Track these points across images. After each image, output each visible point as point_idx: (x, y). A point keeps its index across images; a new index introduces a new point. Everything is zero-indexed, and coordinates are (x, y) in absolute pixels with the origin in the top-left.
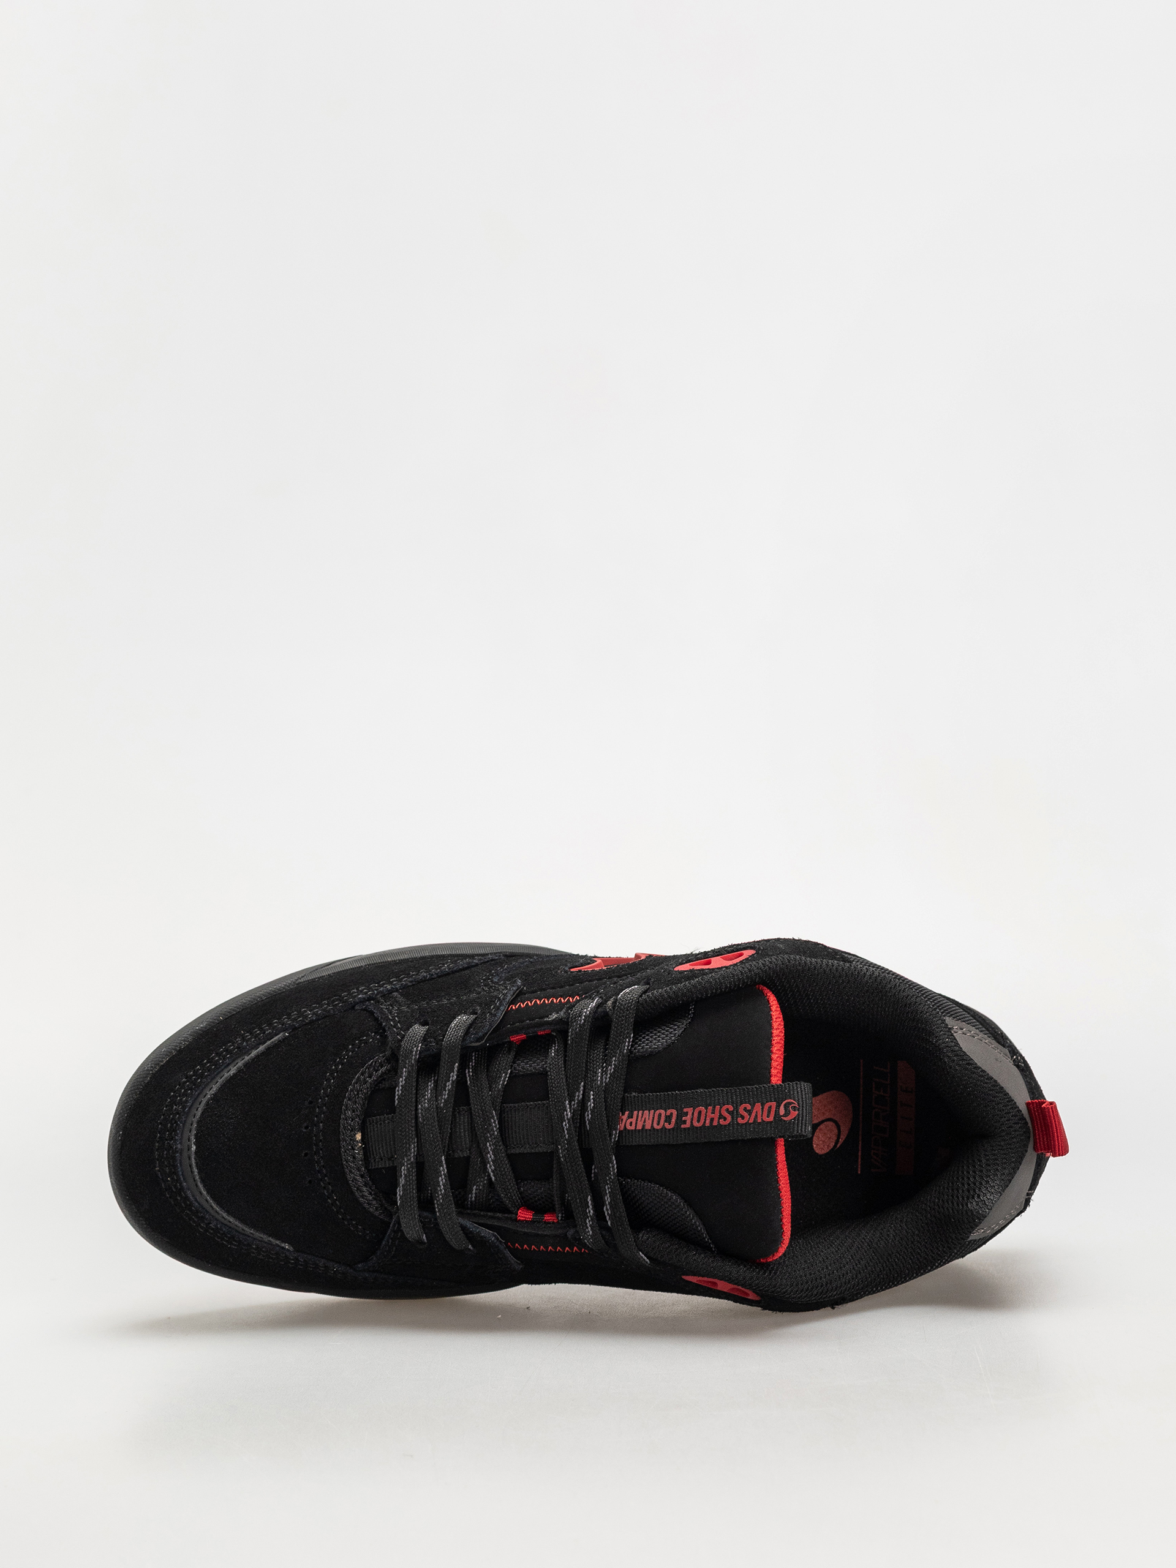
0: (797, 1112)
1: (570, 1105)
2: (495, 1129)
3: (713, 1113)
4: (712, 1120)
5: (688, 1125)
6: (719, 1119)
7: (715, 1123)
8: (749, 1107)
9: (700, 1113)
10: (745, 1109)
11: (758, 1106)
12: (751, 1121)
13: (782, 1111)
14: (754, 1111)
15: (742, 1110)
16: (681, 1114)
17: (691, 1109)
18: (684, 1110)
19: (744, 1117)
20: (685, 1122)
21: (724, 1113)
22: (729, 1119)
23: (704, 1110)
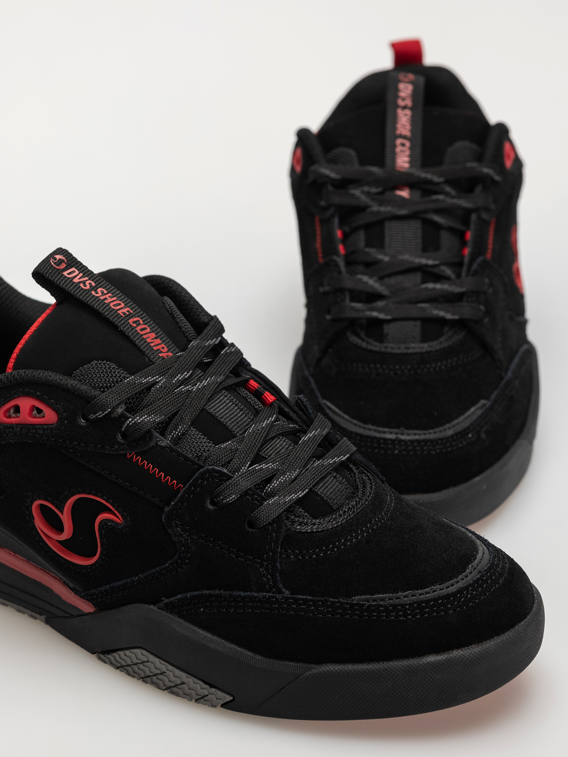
0: (56, 257)
1: (194, 388)
2: (253, 427)
3: (106, 299)
5: (128, 309)
8: (82, 285)
9: (114, 306)
10: (85, 286)
11: (76, 280)
12: (87, 278)
13: (63, 266)
15: (88, 287)
16: (126, 317)
17: (119, 312)
18: (123, 315)
19: (90, 283)
20: (128, 311)
21: (100, 294)
22: (99, 290)
23: (111, 305)
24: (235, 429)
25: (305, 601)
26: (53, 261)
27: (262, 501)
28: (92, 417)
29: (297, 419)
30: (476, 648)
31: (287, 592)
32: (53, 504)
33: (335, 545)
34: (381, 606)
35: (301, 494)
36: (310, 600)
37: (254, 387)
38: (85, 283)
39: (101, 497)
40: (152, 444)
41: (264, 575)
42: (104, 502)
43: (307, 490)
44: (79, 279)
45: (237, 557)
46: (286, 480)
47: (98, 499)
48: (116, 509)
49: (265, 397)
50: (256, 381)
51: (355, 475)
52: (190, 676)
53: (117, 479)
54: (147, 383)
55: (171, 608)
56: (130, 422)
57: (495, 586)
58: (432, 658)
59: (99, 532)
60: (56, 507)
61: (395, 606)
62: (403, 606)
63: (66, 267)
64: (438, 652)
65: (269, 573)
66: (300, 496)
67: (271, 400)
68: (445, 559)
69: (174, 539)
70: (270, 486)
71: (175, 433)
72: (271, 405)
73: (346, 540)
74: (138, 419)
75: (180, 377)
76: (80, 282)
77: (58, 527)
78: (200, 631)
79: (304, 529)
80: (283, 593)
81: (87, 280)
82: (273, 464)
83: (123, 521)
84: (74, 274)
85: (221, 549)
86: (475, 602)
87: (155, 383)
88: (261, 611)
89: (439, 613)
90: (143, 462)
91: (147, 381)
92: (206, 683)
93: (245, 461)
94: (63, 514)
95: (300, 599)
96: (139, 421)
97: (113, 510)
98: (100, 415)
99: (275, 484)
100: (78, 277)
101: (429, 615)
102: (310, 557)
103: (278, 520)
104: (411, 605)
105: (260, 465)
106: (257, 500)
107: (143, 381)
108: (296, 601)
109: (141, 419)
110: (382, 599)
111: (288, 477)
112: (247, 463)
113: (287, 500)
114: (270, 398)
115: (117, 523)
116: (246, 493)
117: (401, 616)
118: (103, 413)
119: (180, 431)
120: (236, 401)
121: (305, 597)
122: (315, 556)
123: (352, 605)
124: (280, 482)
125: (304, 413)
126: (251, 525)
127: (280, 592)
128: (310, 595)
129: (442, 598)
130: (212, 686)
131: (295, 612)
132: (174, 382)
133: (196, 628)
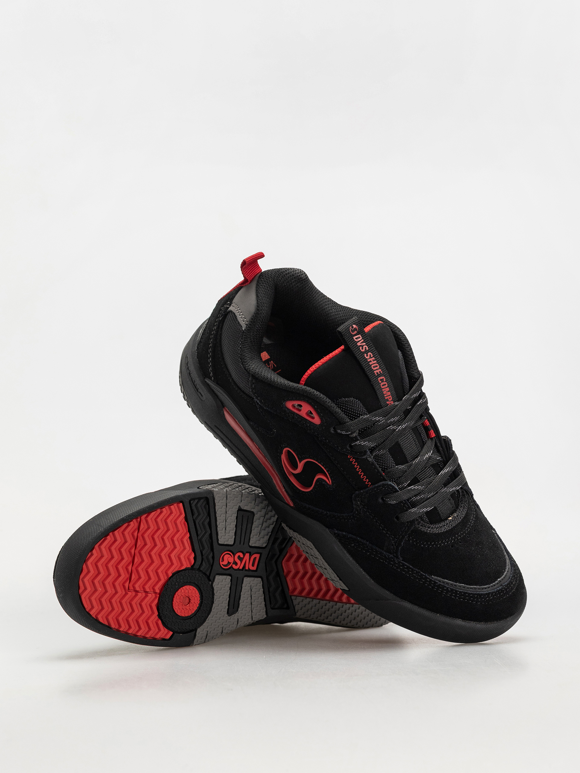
0: (354, 325)
1: (397, 429)
2: (418, 459)
3: (371, 361)
4: (374, 361)
5: (380, 370)
6: (372, 358)
7: (374, 358)
8: (361, 348)
9: (374, 367)
10: (362, 349)
11: (359, 344)
12: (365, 344)
13: (356, 332)
14: (361, 344)
15: (364, 350)
16: (378, 375)
17: (375, 371)
18: (376, 375)
19: (365, 348)
20: (380, 372)
21: (369, 357)
22: (369, 353)
23: (372, 366)
24: (409, 457)
25: (408, 568)
26: (351, 329)
27: (408, 508)
28: (339, 431)
29: (442, 452)
30: (483, 625)
31: (401, 559)
32: (296, 455)
33: (435, 543)
34: (445, 587)
35: (429, 509)
36: (411, 568)
37: (426, 425)
38: (363, 346)
39: (325, 468)
40: (365, 457)
41: (393, 545)
42: (326, 471)
43: (433, 507)
44: (361, 343)
45: (383, 530)
46: (424, 497)
47: (323, 468)
48: (330, 477)
49: (430, 432)
50: (428, 420)
51: (460, 496)
52: (331, 569)
53: (338, 464)
54: (375, 421)
55: (337, 536)
56: (358, 443)
57: (507, 596)
58: (459, 622)
59: (316, 482)
60: (299, 458)
61: (452, 590)
62: (456, 591)
63: (357, 333)
64: (464, 618)
65: (396, 545)
66: (428, 510)
67: (433, 436)
68: (488, 571)
69: (354, 506)
70: (415, 498)
71: (378, 453)
72: (432, 439)
73: (442, 542)
74: (363, 443)
75: (392, 420)
76: (361, 346)
77: (295, 467)
78: (348, 555)
79: (423, 529)
80: (399, 559)
81: (365, 345)
82: (421, 487)
83: (331, 484)
84: (359, 339)
85: (376, 521)
86: (493, 602)
87: (379, 421)
88: (383, 561)
89: (473, 602)
90: (355, 463)
91: (375, 419)
92: (338, 576)
93: (408, 480)
94: (300, 463)
95: (406, 565)
96: (363, 444)
97: (329, 476)
98: (344, 433)
99: (418, 498)
100: (360, 342)
101: (467, 601)
102: (420, 545)
103: (412, 522)
104: (460, 592)
105: (414, 487)
106: (406, 507)
107: (373, 419)
108: (403, 565)
109: (364, 443)
110: (448, 583)
111: (426, 496)
112: (408, 481)
113: (421, 511)
114: (433, 435)
115: (328, 484)
116: (401, 502)
117: (453, 596)
118: (345, 433)
119: (381, 452)
120: (415, 438)
121: (409, 565)
122: (422, 546)
123: (431, 580)
124: (421, 497)
125: (447, 451)
126: (397, 518)
127: (397, 557)
128: (412, 565)
129: (478, 594)
130: (340, 579)
131: (401, 571)
132: (388, 422)
133: (345, 552)
